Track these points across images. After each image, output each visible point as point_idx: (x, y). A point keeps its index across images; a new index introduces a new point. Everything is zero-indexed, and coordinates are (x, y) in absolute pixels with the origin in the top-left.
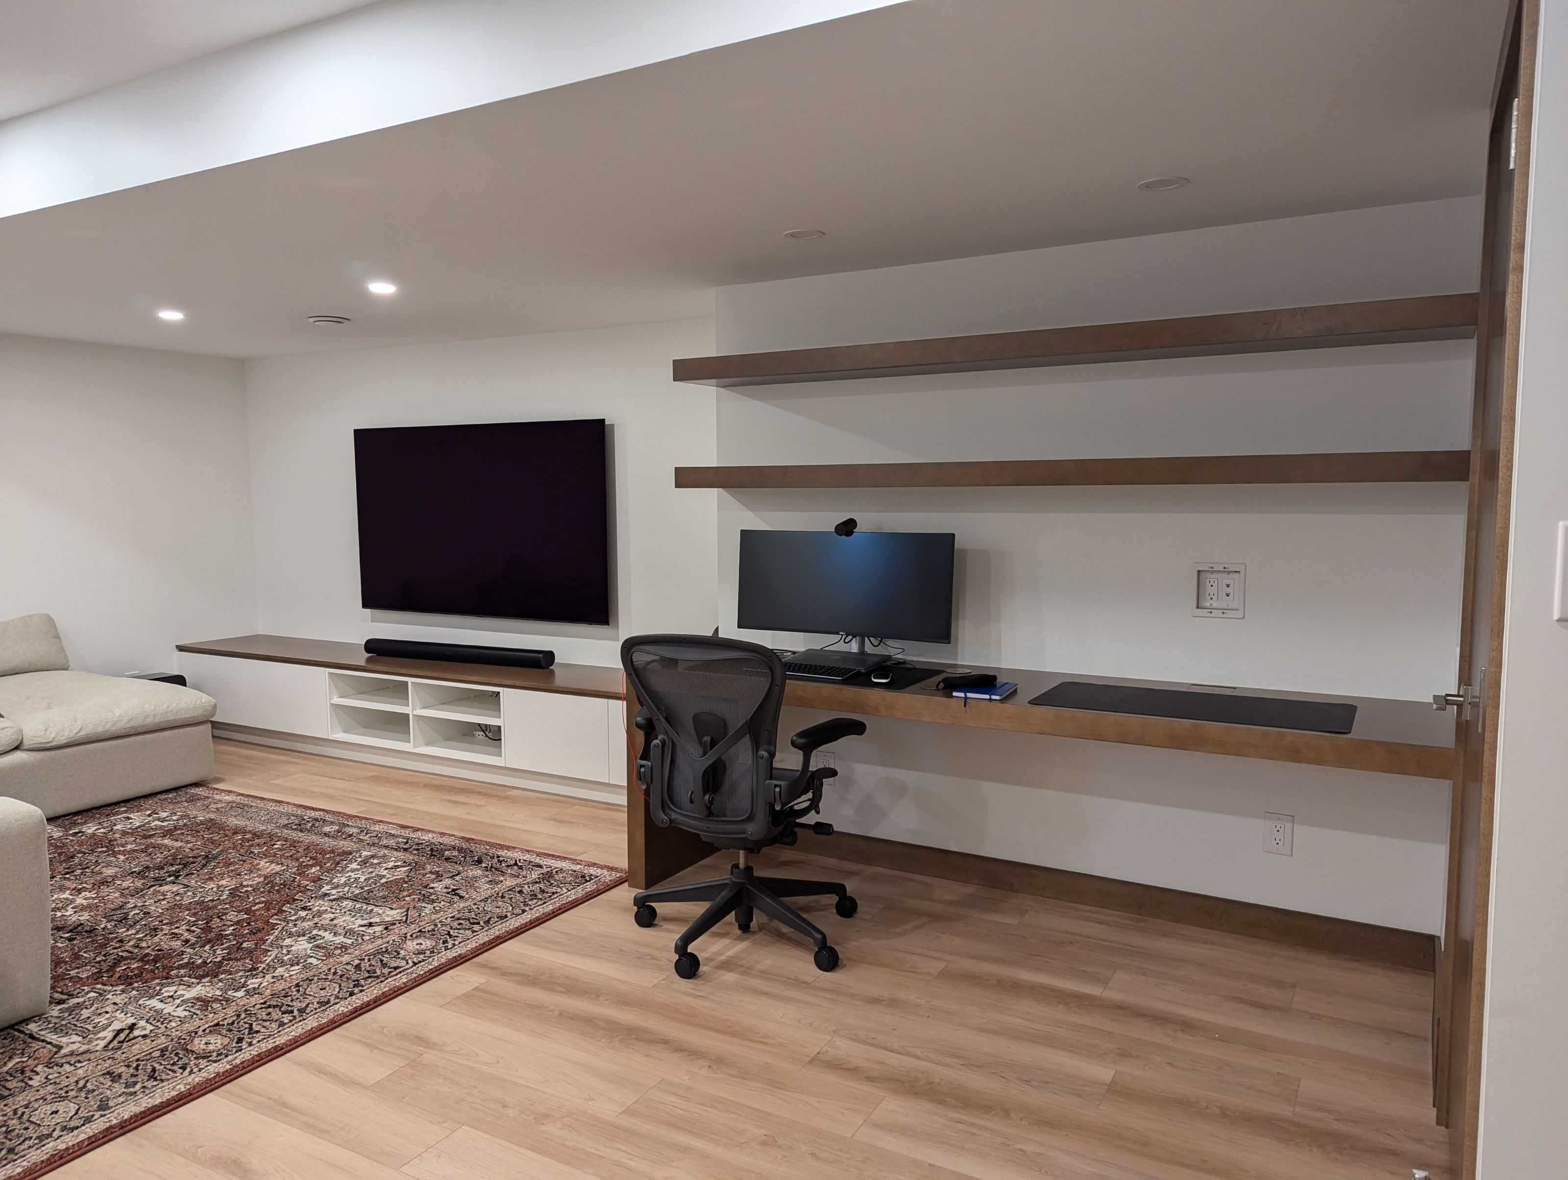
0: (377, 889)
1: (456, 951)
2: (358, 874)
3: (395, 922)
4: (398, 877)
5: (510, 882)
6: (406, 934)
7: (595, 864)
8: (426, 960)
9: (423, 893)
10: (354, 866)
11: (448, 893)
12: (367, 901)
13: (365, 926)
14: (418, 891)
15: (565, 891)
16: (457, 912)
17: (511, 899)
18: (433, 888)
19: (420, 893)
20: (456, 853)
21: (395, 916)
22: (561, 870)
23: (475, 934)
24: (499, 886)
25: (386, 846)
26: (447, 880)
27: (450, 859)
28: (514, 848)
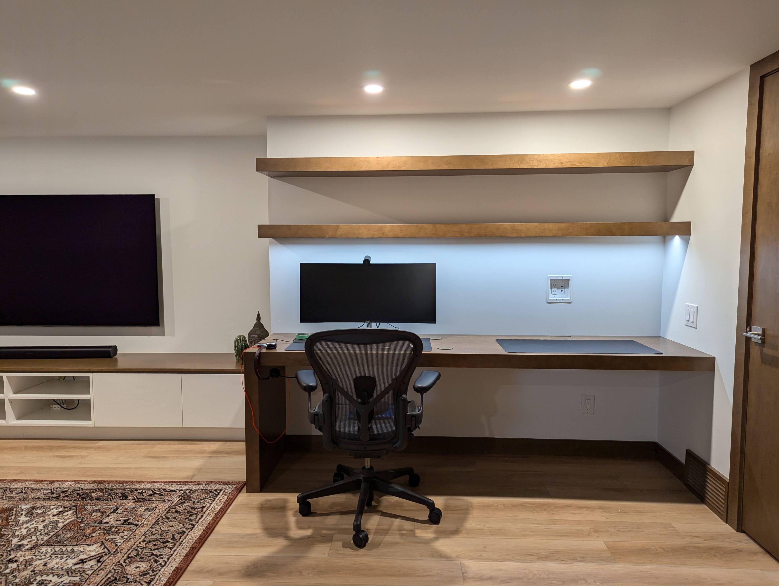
0: (61, 532)
1: (170, 565)
2: (33, 524)
3: (101, 555)
4: (71, 520)
5: (163, 507)
6: (119, 562)
7: (212, 482)
8: (154, 578)
9: (102, 528)
10: (23, 518)
11: (123, 524)
12: (60, 543)
13: (78, 564)
14: (98, 528)
15: (209, 505)
16: (144, 537)
17: (175, 518)
18: (107, 523)
19: (100, 528)
20: (100, 494)
21: (97, 550)
22: (191, 490)
23: (173, 550)
24: (157, 511)
25: (37, 499)
26: (112, 514)
27: (100, 498)
28: (142, 482)
